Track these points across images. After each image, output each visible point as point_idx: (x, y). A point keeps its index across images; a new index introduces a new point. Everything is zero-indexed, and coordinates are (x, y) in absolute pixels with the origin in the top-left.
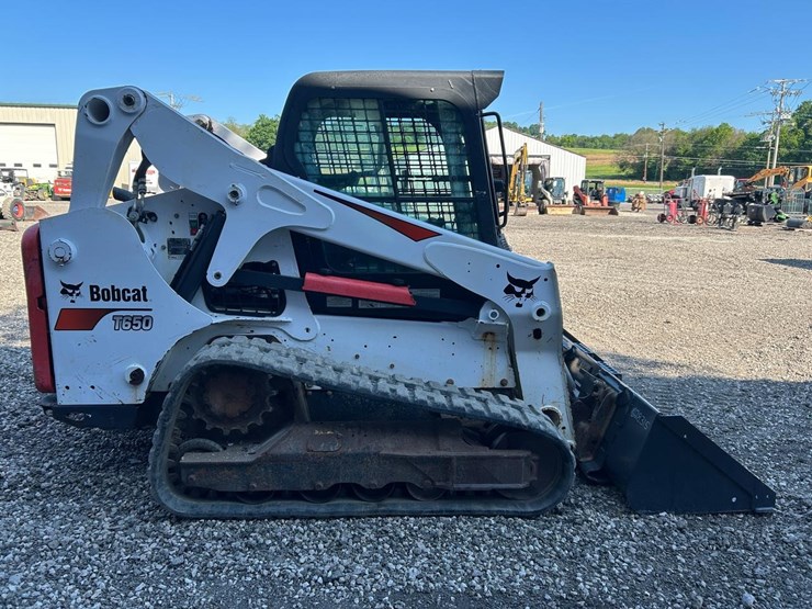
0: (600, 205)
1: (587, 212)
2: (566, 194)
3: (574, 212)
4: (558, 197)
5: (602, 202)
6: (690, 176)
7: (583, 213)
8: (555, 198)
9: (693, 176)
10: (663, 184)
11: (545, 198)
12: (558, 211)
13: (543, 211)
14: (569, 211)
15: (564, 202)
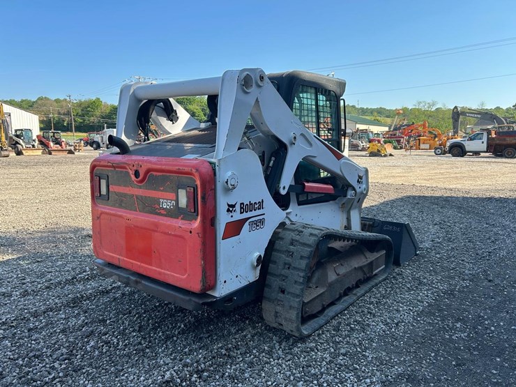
0: (60, 148)
1: (53, 153)
2: (34, 141)
3: (43, 153)
4: (29, 143)
5: (61, 145)
6: (104, 128)
7: (50, 154)
8: (26, 143)
9: (106, 130)
10: (75, 134)
11: (17, 143)
12: (30, 153)
13: (19, 153)
14: (39, 152)
15: (33, 146)
